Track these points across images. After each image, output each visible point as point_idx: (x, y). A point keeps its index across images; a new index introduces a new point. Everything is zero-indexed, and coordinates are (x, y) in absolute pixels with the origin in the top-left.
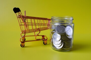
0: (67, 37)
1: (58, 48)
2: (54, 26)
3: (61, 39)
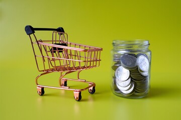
0: (140, 74)
1: (125, 92)
3: (130, 77)
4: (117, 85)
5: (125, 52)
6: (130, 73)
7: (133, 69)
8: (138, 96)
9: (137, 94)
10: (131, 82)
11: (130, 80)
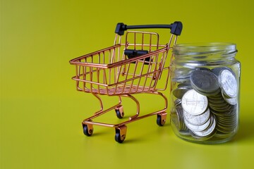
0: (225, 102)
1: (200, 134)
2: (181, 72)
3: (209, 107)
4: (186, 122)
5: (196, 65)
6: (209, 102)
7: (214, 95)
8: (222, 139)
9: (220, 135)
10: (210, 117)
11: (208, 113)
